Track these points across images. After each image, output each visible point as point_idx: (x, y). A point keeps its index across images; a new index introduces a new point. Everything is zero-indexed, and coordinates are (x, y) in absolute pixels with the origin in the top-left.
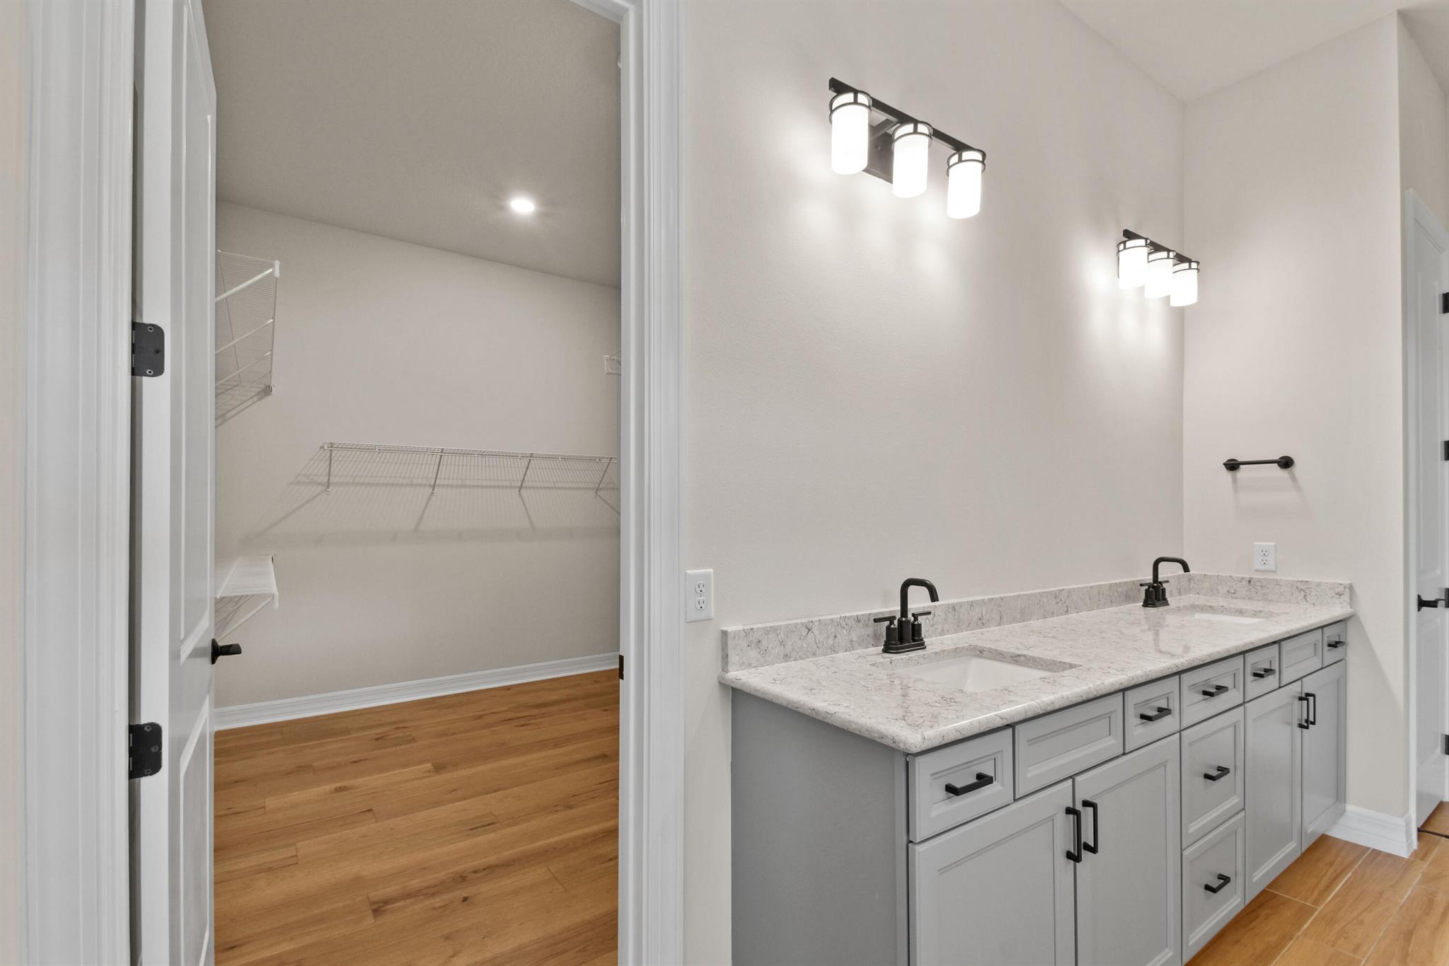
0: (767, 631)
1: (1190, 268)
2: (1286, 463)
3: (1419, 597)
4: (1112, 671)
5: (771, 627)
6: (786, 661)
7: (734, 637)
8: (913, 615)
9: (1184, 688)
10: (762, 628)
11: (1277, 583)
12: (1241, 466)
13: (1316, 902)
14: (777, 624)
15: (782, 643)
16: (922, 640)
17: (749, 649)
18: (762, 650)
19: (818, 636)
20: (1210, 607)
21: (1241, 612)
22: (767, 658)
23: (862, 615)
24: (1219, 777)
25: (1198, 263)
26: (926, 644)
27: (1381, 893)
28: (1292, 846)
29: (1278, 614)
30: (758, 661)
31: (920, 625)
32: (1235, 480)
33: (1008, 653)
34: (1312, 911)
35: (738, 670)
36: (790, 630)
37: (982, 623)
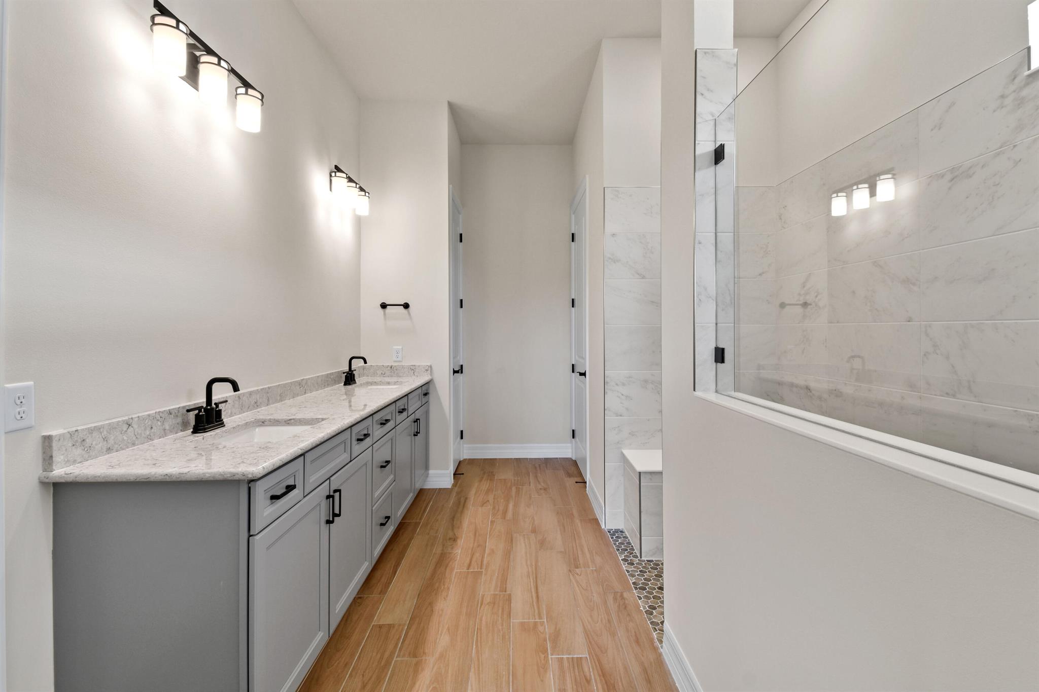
0: (91, 431)
1: (365, 195)
2: (406, 306)
3: (453, 369)
4: (345, 417)
5: (95, 427)
6: (108, 454)
7: (59, 440)
8: (215, 404)
9: (374, 421)
10: (86, 429)
11: (403, 367)
12: (388, 307)
13: (421, 519)
14: (100, 424)
15: (105, 439)
16: (222, 420)
17: (74, 447)
18: (87, 447)
19: (137, 430)
20: (375, 382)
21: (389, 383)
22: (91, 453)
23: (173, 409)
24: (387, 465)
25: (369, 193)
26: (225, 423)
27: (443, 505)
28: (411, 495)
29: (405, 382)
30: (83, 456)
31: (220, 411)
32: (385, 314)
33: (282, 419)
34: (420, 523)
35: (63, 468)
36: (112, 428)
37: (257, 405)
